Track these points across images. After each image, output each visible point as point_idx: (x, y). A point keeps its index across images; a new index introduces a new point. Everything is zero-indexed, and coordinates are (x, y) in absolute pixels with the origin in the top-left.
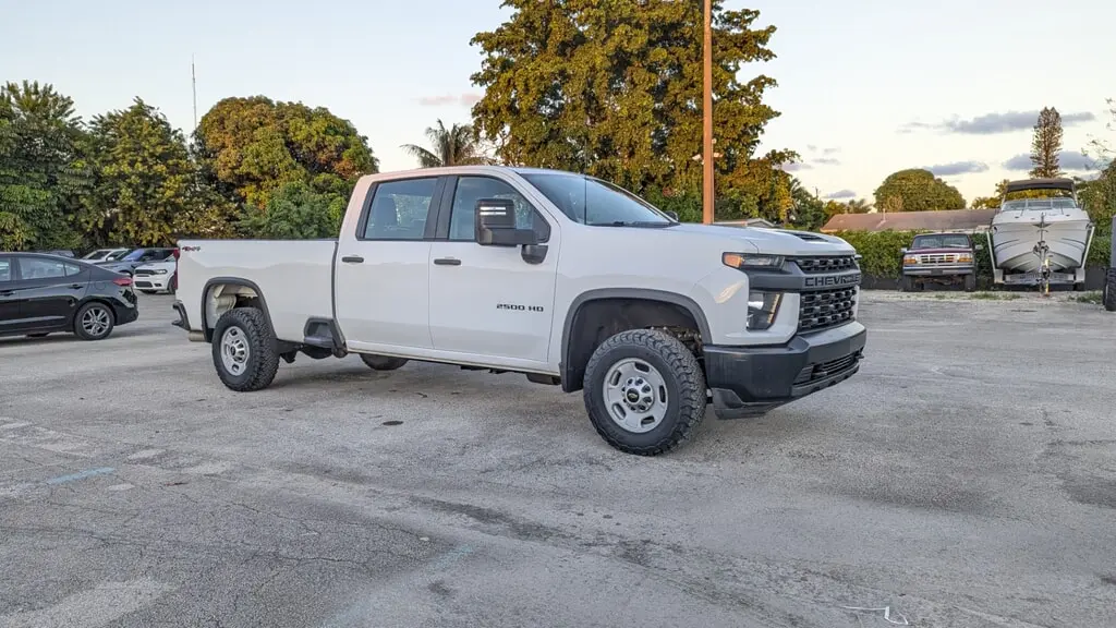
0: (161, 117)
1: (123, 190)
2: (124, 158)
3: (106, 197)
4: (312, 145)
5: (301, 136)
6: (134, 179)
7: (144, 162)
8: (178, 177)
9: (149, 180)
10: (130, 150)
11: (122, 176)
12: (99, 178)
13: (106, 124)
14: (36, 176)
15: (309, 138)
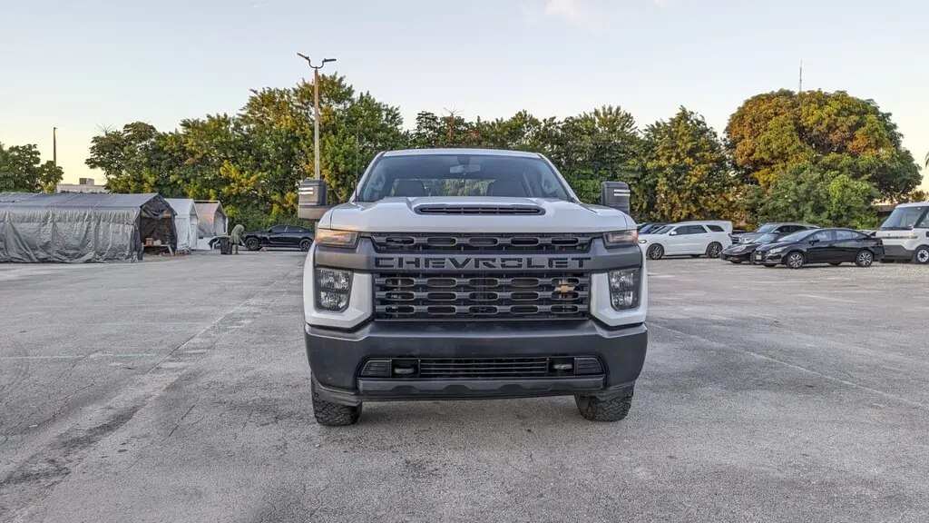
0: (700, 119)
1: (660, 180)
2: (663, 155)
3: (650, 185)
4: (823, 128)
5: (812, 120)
6: (669, 171)
7: (678, 156)
8: (702, 166)
9: (681, 170)
10: (668, 148)
11: (661, 169)
12: (645, 172)
13: (655, 130)
14: (605, 172)
15: (819, 122)
